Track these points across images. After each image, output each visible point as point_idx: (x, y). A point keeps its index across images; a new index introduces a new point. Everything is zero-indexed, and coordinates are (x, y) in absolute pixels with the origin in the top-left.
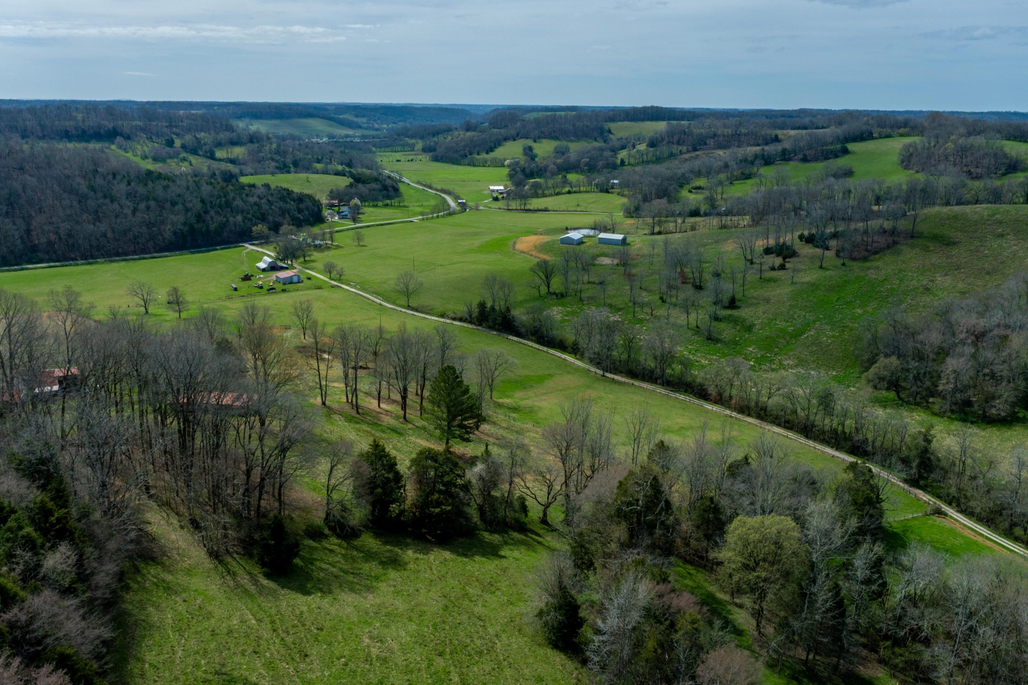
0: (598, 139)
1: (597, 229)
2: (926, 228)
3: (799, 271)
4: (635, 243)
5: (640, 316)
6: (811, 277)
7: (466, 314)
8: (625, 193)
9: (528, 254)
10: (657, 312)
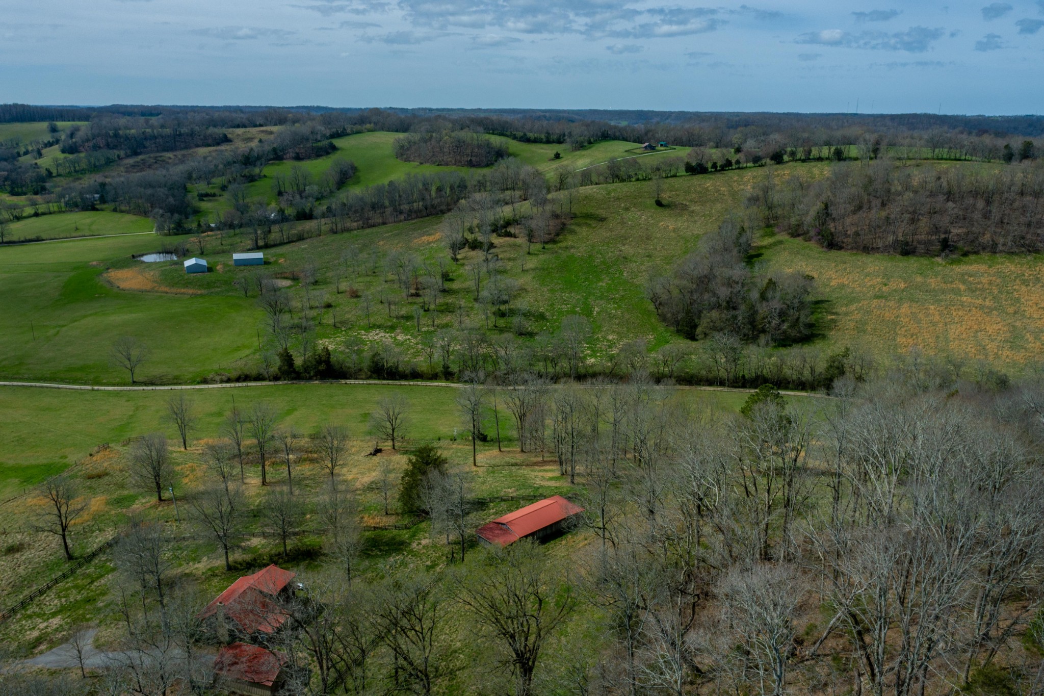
1: (167, 253)
2: (576, 209)
3: (514, 259)
4: (272, 260)
5: (423, 329)
6: (532, 263)
7: (262, 371)
8: (123, 208)
9: (157, 292)
10: (437, 322)
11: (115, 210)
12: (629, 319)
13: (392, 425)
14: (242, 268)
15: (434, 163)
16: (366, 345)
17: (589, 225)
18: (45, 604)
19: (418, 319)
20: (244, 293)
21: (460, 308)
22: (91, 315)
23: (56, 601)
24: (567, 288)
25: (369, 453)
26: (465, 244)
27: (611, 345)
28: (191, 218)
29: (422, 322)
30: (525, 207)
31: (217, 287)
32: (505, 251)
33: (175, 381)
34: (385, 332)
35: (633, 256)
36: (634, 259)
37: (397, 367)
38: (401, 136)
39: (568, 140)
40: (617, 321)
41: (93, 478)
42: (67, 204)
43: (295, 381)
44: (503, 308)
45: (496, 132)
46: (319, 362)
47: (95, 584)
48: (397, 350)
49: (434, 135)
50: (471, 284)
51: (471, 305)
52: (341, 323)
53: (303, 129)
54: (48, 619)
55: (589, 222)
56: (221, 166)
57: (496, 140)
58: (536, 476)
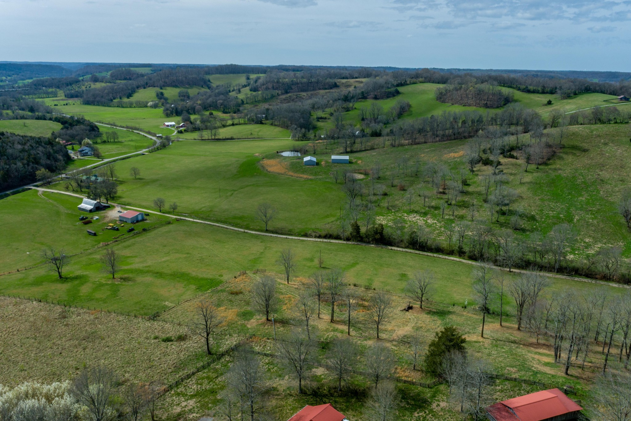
0: (204, 86)
1: (296, 151)
2: (565, 142)
3: (515, 174)
4: (354, 161)
5: (446, 217)
6: (528, 178)
7: (340, 233)
8: (276, 123)
9: (287, 175)
10: (456, 213)
11: (272, 124)
12: (603, 228)
13: (422, 291)
14: (336, 164)
15: (461, 104)
16: (407, 223)
17: (574, 154)
18: (189, 387)
19: (444, 209)
20: (335, 181)
21: (473, 205)
22: (250, 185)
23: (195, 387)
24: (553, 199)
25: (403, 308)
26: (480, 161)
27: (588, 246)
28: (311, 131)
29: (446, 212)
30: (526, 138)
31: (321, 175)
32: (508, 168)
33: (289, 233)
34: (420, 216)
35: (609, 179)
36: (610, 182)
37: (426, 243)
38: (441, 86)
39: (559, 92)
40: (593, 228)
41: (233, 294)
42: (248, 120)
43: (359, 243)
44: (504, 208)
45: (506, 85)
46: (376, 233)
47: (219, 379)
48: (427, 230)
49: (463, 86)
50: (482, 189)
51: (480, 204)
52: (392, 206)
53: (380, 80)
54: (188, 400)
55: (574, 151)
56: (331, 102)
57: (505, 91)
58: (533, 359)
